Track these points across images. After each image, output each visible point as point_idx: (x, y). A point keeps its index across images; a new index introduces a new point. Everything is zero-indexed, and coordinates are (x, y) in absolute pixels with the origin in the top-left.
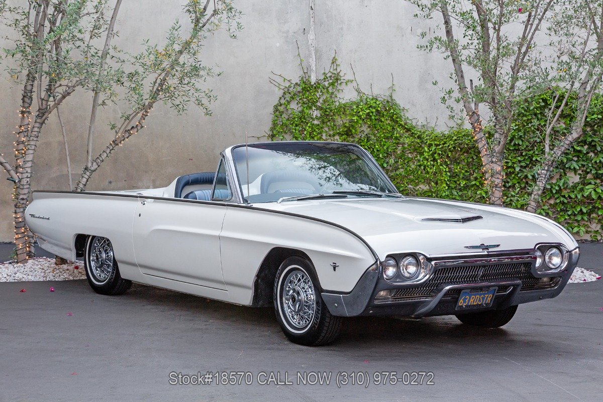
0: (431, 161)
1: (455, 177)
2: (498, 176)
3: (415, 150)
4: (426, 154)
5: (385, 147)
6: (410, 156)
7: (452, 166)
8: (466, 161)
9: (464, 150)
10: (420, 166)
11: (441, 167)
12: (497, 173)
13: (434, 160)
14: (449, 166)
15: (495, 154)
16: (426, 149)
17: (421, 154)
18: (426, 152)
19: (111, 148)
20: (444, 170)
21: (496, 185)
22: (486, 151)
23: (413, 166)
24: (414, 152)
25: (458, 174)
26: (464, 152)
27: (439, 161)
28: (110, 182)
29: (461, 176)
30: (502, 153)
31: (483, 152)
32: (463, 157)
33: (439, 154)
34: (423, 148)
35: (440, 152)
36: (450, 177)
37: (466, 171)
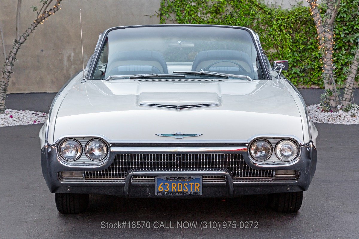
0: (278, 31)
1: (296, 43)
2: (329, 42)
3: (267, 23)
4: (274, 26)
5: (244, 22)
6: (263, 28)
7: (294, 35)
8: (304, 30)
9: (303, 23)
10: (270, 35)
11: (286, 36)
12: (329, 40)
13: (281, 30)
14: (292, 35)
15: (327, 25)
16: (275, 22)
17: (271, 26)
18: (274, 25)
19: (35, 25)
20: (288, 38)
21: (328, 49)
22: (320, 23)
23: (265, 36)
24: (266, 25)
25: (299, 40)
26: (303, 24)
27: (284, 31)
28: (42, 51)
29: (301, 42)
30: (332, 24)
31: (318, 24)
32: (302, 28)
33: (284, 26)
34: (272, 22)
35: (285, 25)
36: (292, 43)
37: (305, 38)
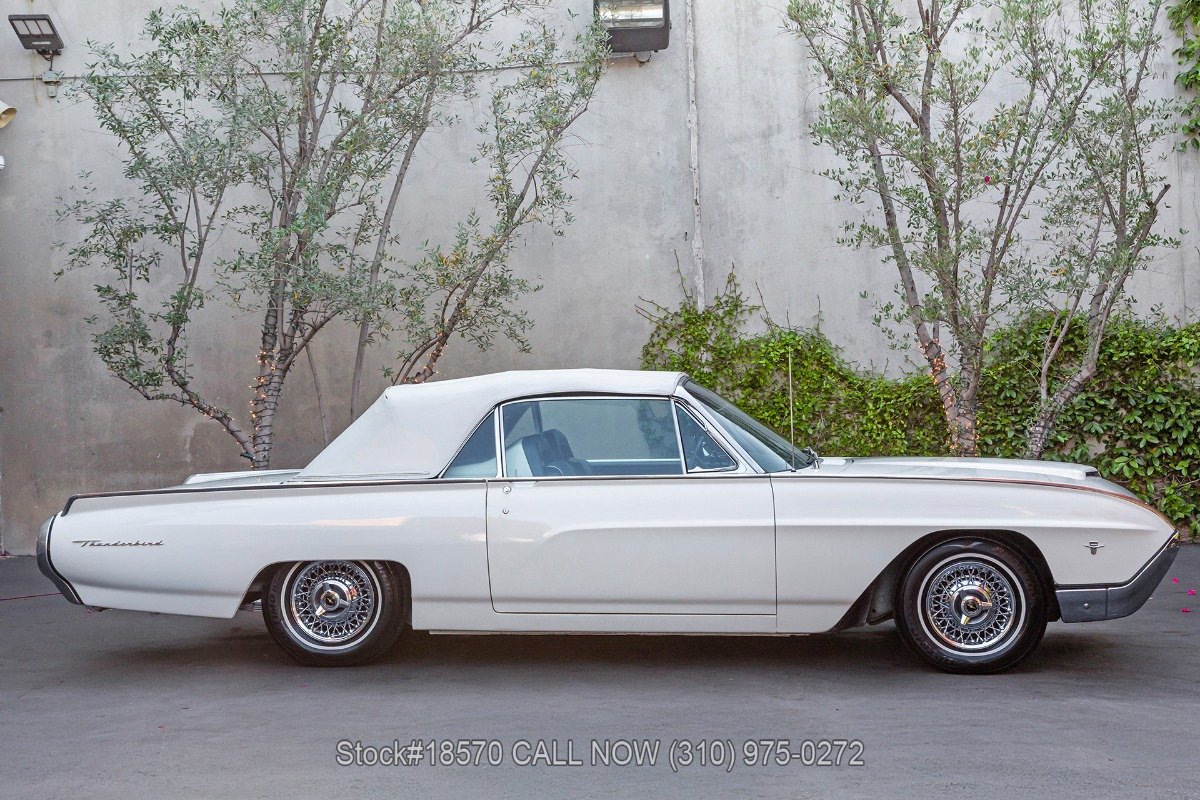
0: (879, 423)
1: (917, 447)
2: (968, 435)
3: (855, 408)
4: (870, 413)
5: (810, 405)
6: (847, 416)
7: (912, 432)
8: (932, 423)
9: (929, 408)
10: (864, 432)
11: (894, 432)
12: (967, 431)
13: (884, 422)
14: (908, 431)
15: (962, 403)
16: (871, 405)
17: (864, 413)
18: (870, 410)
20: (899, 436)
21: (966, 450)
22: (952, 400)
23: (853, 433)
24: (854, 411)
25: (921, 443)
26: (929, 411)
27: (890, 423)
29: (926, 445)
30: (971, 400)
31: (948, 403)
32: (927, 417)
33: (891, 414)
34: (867, 405)
35: (893, 411)
36: (908, 448)
37: (934, 439)
